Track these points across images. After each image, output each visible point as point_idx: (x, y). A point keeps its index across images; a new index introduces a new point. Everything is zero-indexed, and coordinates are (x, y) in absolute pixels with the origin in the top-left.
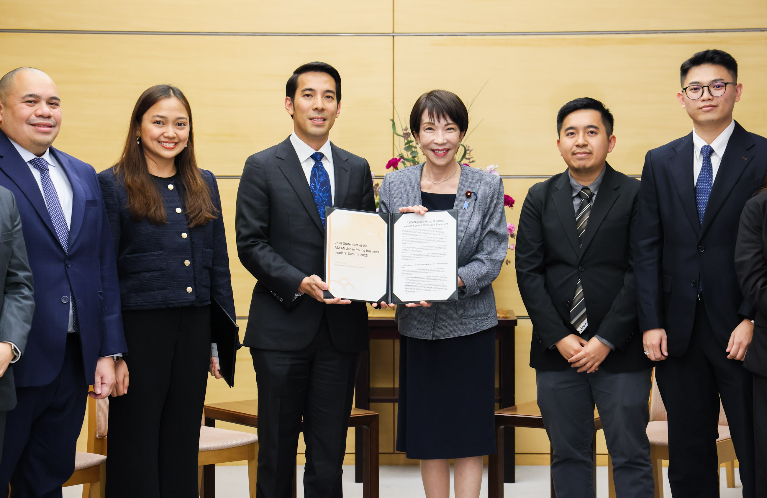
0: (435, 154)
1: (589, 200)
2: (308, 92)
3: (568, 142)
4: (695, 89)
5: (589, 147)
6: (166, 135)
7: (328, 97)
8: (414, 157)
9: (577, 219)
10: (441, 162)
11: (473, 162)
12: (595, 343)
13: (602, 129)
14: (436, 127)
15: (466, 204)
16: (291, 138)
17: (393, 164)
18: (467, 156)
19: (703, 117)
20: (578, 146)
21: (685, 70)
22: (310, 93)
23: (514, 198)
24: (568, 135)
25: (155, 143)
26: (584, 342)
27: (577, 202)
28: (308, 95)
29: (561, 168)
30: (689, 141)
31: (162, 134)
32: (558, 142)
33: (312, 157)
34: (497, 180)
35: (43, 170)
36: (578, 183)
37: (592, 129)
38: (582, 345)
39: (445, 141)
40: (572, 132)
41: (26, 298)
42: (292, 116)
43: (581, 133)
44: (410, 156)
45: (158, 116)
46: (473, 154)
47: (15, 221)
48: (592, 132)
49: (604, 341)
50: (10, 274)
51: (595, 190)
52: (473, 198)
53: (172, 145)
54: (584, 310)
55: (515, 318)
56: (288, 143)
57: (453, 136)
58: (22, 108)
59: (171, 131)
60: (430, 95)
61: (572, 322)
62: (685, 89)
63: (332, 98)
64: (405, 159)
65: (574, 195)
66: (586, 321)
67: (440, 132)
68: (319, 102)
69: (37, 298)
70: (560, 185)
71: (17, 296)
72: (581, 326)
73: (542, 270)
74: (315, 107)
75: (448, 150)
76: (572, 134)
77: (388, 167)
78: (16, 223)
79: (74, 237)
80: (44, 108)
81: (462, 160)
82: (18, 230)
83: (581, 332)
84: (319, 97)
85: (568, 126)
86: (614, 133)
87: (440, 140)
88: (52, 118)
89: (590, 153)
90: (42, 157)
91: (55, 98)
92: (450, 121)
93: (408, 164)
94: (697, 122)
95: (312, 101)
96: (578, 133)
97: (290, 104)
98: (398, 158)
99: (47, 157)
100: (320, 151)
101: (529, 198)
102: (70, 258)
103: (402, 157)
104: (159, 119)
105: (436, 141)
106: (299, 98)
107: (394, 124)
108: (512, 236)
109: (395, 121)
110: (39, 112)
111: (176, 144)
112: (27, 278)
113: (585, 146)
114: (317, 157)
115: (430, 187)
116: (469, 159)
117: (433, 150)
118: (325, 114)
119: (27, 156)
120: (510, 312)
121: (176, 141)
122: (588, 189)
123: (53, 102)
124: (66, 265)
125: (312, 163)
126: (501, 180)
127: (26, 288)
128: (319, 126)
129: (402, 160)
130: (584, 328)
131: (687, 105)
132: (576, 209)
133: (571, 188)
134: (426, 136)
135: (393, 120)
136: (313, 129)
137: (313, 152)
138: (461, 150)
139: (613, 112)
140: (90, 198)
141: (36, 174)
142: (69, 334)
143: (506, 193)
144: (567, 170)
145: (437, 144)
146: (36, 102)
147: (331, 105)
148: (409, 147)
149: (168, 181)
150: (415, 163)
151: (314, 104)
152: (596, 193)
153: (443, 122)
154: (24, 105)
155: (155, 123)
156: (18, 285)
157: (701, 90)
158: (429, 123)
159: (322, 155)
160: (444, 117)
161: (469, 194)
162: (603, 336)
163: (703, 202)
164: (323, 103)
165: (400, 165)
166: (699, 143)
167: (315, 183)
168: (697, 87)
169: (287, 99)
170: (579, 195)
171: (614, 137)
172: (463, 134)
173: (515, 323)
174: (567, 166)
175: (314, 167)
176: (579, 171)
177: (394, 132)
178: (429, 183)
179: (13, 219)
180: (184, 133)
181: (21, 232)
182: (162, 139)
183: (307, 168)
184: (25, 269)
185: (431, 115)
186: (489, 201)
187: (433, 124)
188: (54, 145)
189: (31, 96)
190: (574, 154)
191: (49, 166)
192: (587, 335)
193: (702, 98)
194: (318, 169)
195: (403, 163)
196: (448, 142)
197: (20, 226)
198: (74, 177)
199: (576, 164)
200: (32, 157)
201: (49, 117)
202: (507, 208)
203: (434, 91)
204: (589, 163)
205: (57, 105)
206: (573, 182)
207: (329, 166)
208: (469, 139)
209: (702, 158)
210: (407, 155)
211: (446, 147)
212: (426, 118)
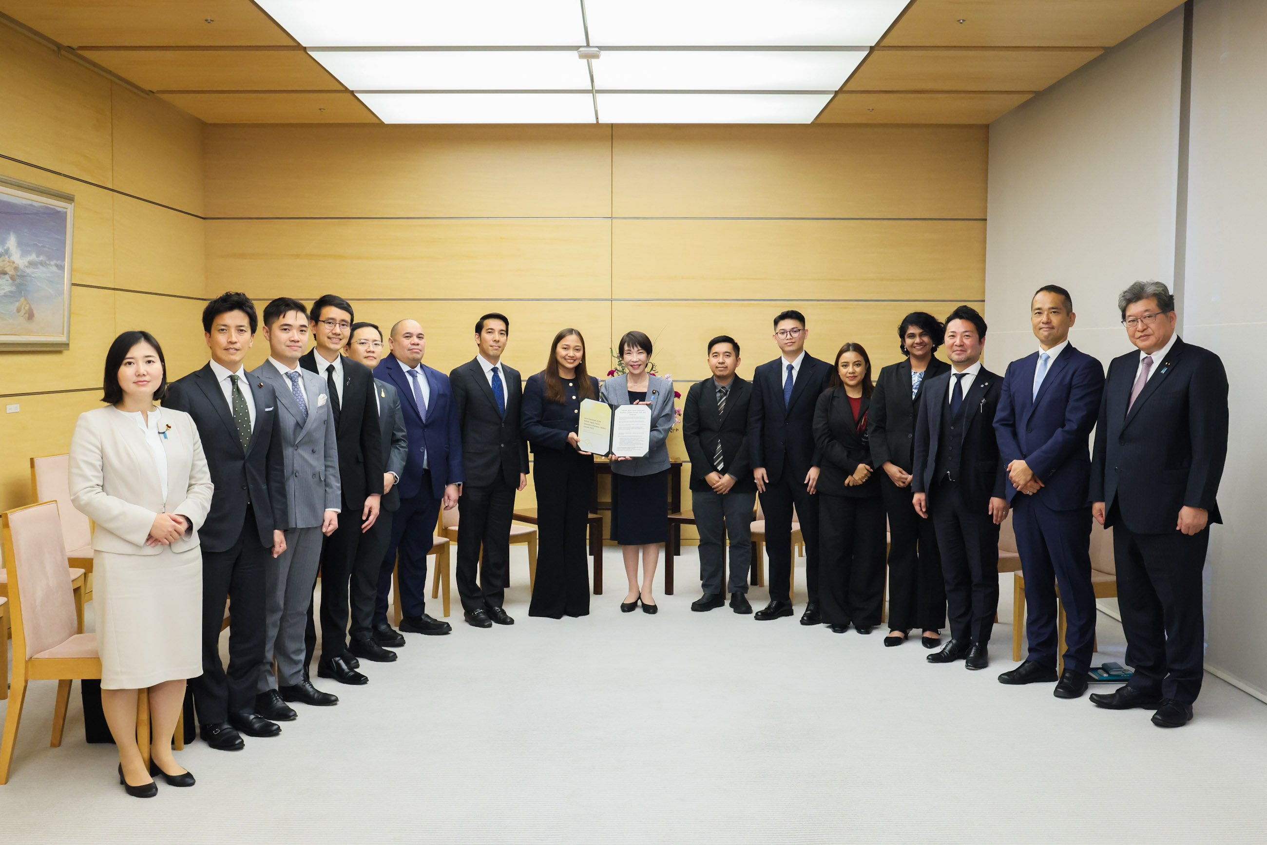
0: (633, 368)
1: (725, 394)
2: (490, 331)
3: (714, 361)
4: (783, 333)
5: (726, 364)
6: (569, 355)
7: (502, 334)
8: (623, 370)
9: (719, 404)
10: (637, 372)
11: (657, 372)
12: (727, 477)
13: (733, 354)
14: (633, 352)
15: (653, 397)
16: (477, 358)
17: (611, 373)
18: (654, 369)
19: (788, 349)
20: (719, 363)
21: (776, 322)
22: (491, 331)
23: (680, 393)
24: (714, 356)
25: (563, 359)
26: (721, 476)
27: (718, 395)
28: (490, 332)
29: (710, 375)
30: (779, 362)
31: (567, 355)
32: (708, 360)
33: (492, 370)
34: (670, 383)
35: (414, 376)
36: (719, 384)
37: (727, 354)
38: (720, 478)
39: (638, 360)
40: (716, 355)
41: (402, 447)
42: (478, 345)
43: (721, 356)
44: (621, 369)
45: (565, 345)
46: (657, 368)
47: (397, 403)
48: (727, 355)
49: (732, 476)
50: (394, 434)
51: (729, 388)
52: (657, 394)
53: (572, 361)
54: (722, 457)
55: (681, 462)
56: (475, 360)
57: (643, 356)
58: (403, 341)
59: (571, 353)
60: (630, 334)
61: (715, 464)
62: (777, 333)
63: (504, 334)
64: (618, 371)
65: (717, 391)
66: (723, 463)
67: (635, 354)
68: (497, 336)
69: (410, 447)
70: (708, 385)
71: (397, 446)
72: (720, 466)
73: (697, 434)
74: (494, 339)
75: (640, 365)
76: (716, 356)
77: (608, 375)
78: (397, 405)
79: (429, 415)
80: (416, 340)
81: (651, 371)
82: (398, 409)
83: (719, 470)
84: (497, 333)
85: (714, 352)
86: (740, 356)
87: (635, 360)
88: (420, 346)
89: (726, 367)
90: (415, 369)
91: (421, 334)
92: (640, 348)
93: (620, 373)
94: (784, 351)
95: (493, 335)
96: (720, 356)
97: (478, 338)
98: (614, 370)
99: (418, 369)
100: (496, 366)
101: (691, 392)
102: (426, 426)
103: (616, 369)
104: (565, 347)
105: (632, 360)
106: (484, 333)
107: (612, 350)
108: (680, 415)
109: (612, 349)
110: (413, 342)
111: (575, 360)
112: (403, 436)
113: (723, 363)
114: (495, 370)
115: (631, 387)
116: (655, 371)
117: (632, 366)
118: (499, 344)
119: (405, 368)
120: (679, 458)
121: (575, 358)
122: (725, 387)
123: (420, 336)
124: (424, 430)
125: (492, 374)
126: (672, 383)
127: (402, 441)
128: (496, 350)
129: (616, 371)
130: (722, 467)
131: (779, 342)
132: (718, 399)
133: (715, 387)
134: (627, 358)
135: (611, 348)
136: (492, 352)
137: (492, 366)
138: (650, 366)
139: (739, 344)
140: (441, 392)
141: (410, 379)
142: (425, 470)
143: (675, 390)
144: (713, 376)
145: (633, 362)
146: (410, 337)
147: (503, 339)
148: (620, 364)
149: (570, 381)
150: (624, 373)
151: (493, 338)
152: (729, 390)
153: (636, 349)
154: (404, 339)
155: (563, 348)
156: (398, 440)
157: (786, 334)
158: (628, 350)
159: (498, 368)
160: (636, 346)
161: (654, 392)
162: (731, 473)
163: (787, 397)
164: (499, 338)
165: (615, 374)
166: (785, 363)
167: (494, 385)
168: (784, 332)
169: (476, 335)
170: (720, 391)
171: (740, 359)
172: (650, 356)
173: (681, 465)
174: (713, 374)
175: (494, 375)
176: (720, 377)
177: (612, 355)
178: (631, 385)
179: (395, 402)
180: (579, 354)
181: (401, 410)
182: (567, 357)
183: (489, 376)
184: (403, 431)
185: (629, 345)
186: (666, 396)
187: (630, 350)
188: (423, 362)
189: (407, 333)
190: (717, 367)
191: (418, 375)
192: (723, 472)
193: (787, 338)
194: (496, 377)
195: (617, 372)
196: (640, 360)
197: (400, 406)
198: (433, 381)
199: (718, 373)
200: (409, 369)
201: (418, 345)
202: (676, 399)
203: (631, 332)
204: (725, 373)
205: (422, 338)
206: (716, 383)
207: (501, 375)
208: (654, 358)
209: (787, 372)
210: (619, 368)
211: (639, 363)
212: (626, 348)
